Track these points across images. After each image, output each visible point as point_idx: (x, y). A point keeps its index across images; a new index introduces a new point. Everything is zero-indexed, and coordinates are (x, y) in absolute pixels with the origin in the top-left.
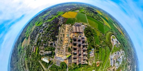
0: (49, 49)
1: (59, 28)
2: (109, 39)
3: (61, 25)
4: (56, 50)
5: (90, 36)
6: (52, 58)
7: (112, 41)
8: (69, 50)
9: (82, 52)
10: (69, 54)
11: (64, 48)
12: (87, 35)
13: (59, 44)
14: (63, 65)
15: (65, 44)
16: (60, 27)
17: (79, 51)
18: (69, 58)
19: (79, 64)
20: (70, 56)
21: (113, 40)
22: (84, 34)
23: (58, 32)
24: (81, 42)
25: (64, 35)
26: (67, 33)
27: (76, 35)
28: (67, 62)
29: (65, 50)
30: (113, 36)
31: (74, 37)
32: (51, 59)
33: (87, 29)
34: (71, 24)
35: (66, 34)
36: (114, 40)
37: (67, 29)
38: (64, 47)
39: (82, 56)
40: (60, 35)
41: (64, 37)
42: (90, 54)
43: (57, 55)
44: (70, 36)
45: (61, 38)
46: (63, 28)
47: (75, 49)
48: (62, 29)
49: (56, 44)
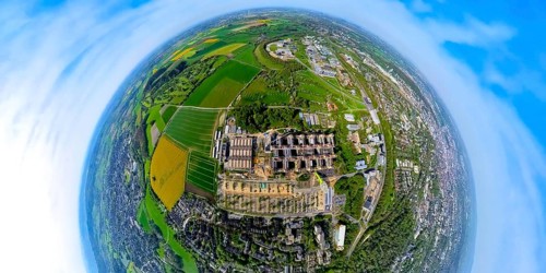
0: (309, 235)
1: (236, 217)
2: (277, 61)
3: (223, 211)
4: (310, 215)
5: (266, 116)
6: (330, 220)
7: (282, 57)
8: (305, 178)
9: (308, 147)
10: (315, 177)
11: (300, 194)
12: (263, 126)
13: (290, 210)
14: (342, 187)
15: (291, 190)
16: (230, 216)
17: (307, 156)
18: (323, 175)
19: (336, 151)
20: (319, 174)
21: (280, 54)
22: (260, 135)
23: (252, 219)
24: (285, 148)
25: (262, 199)
26: (253, 190)
27: (260, 160)
28: (333, 179)
29: (306, 190)
30: (268, 49)
31: (268, 167)
32: (335, 222)
33: (244, 121)
34: (219, 176)
35: (258, 192)
36: (279, 50)
37: (239, 190)
38: (297, 192)
39: (318, 148)
40: (263, 211)
41: (269, 198)
42: (313, 123)
43: (321, 208)
44: (266, 179)
45: (274, 207)
46: (234, 203)
47: (303, 165)
48: (239, 206)
49: (292, 219)
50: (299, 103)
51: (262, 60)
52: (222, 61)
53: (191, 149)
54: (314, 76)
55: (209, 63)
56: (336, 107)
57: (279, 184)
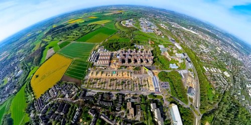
1: (92, 94)
2: (125, 28)
4: (145, 94)
5: (119, 45)
7: (128, 26)
8: (137, 69)
10: (144, 69)
11: (136, 77)
12: (117, 49)
13: (130, 88)
15: (130, 75)
18: (150, 69)
20: (146, 68)
22: (115, 52)
23: (103, 94)
25: (112, 80)
26: (108, 75)
27: (114, 61)
28: (156, 72)
29: (139, 76)
30: (121, 23)
31: (117, 64)
33: (108, 47)
34: (89, 69)
35: (111, 76)
36: (127, 24)
37: (99, 75)
38: (134, 77)
40: (111, 88)
41: (116, 79)
42: (141, 48)
43: (152, 89)
44: (116, 70)
45: (119, 85)
46: (94, 83)
48: (96, 86)
49: (132, 96)
50: (135, 42)
51: (118, 27)
52: (99, 27)
53: (75, 59)
54: (143, 33)
55: (92, 27)
56: (153, 43)
57: (123, 72)
